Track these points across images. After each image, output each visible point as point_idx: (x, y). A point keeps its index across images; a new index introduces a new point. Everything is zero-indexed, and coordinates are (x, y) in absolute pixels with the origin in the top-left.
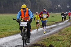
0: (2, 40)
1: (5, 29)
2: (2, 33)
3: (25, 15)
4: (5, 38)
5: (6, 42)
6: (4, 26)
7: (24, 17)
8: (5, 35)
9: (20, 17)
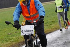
0: (53, 35)
1: (55, 21)
2: (51, 26)
3: (29, 11)
4: (56, 31)
5: (58, 36)
6: (52, 17)
7: (28, 15)
8: (56, 28)
9: (19, 17)
